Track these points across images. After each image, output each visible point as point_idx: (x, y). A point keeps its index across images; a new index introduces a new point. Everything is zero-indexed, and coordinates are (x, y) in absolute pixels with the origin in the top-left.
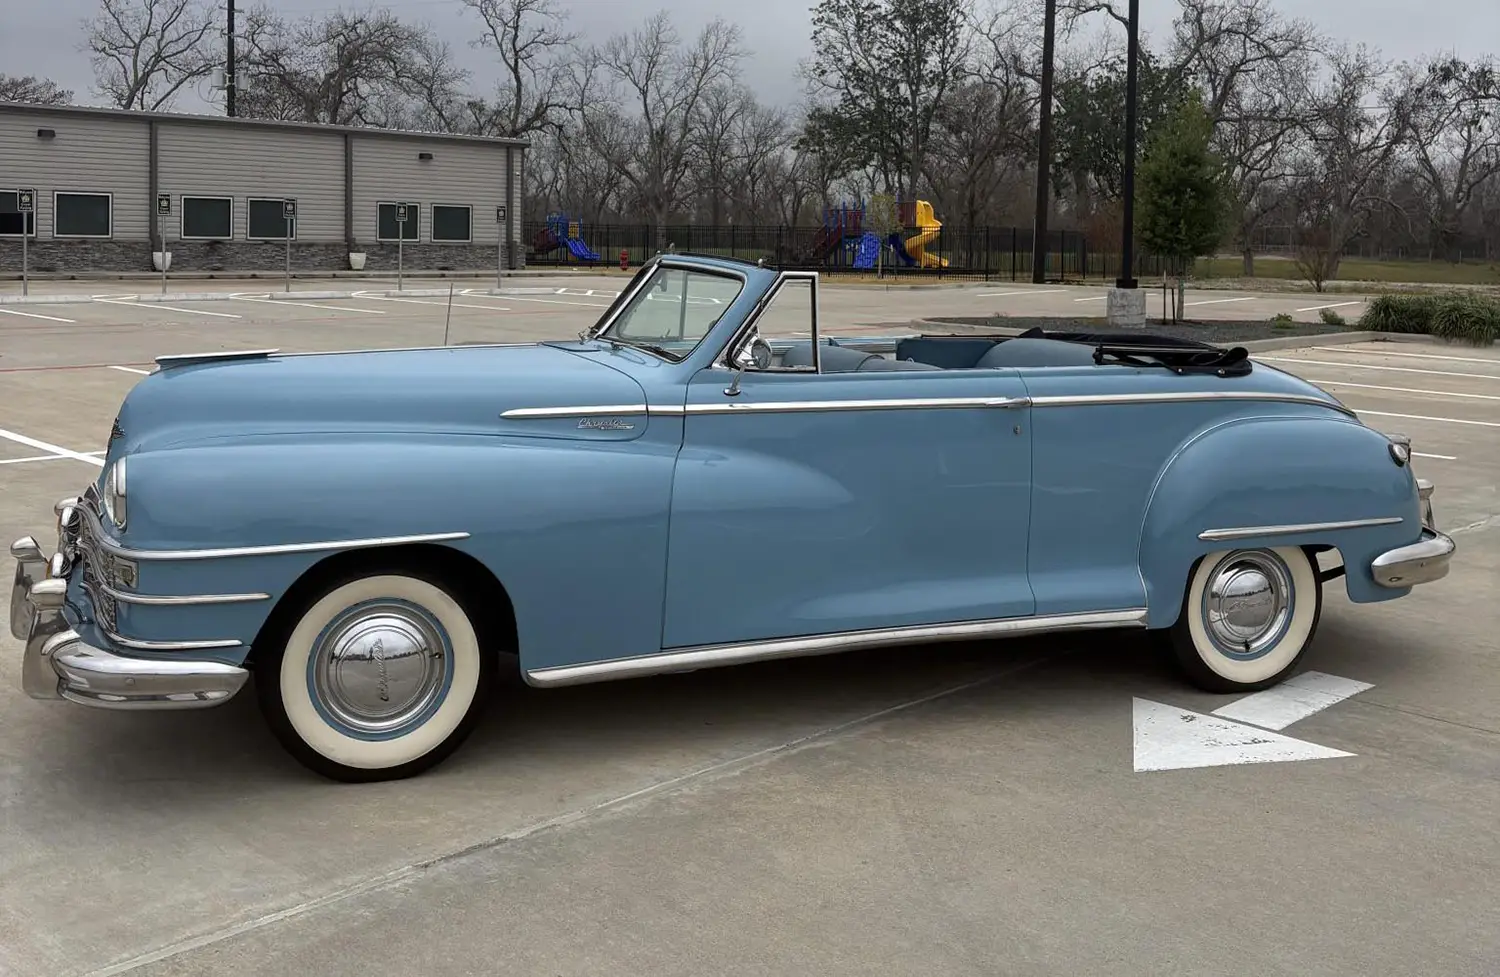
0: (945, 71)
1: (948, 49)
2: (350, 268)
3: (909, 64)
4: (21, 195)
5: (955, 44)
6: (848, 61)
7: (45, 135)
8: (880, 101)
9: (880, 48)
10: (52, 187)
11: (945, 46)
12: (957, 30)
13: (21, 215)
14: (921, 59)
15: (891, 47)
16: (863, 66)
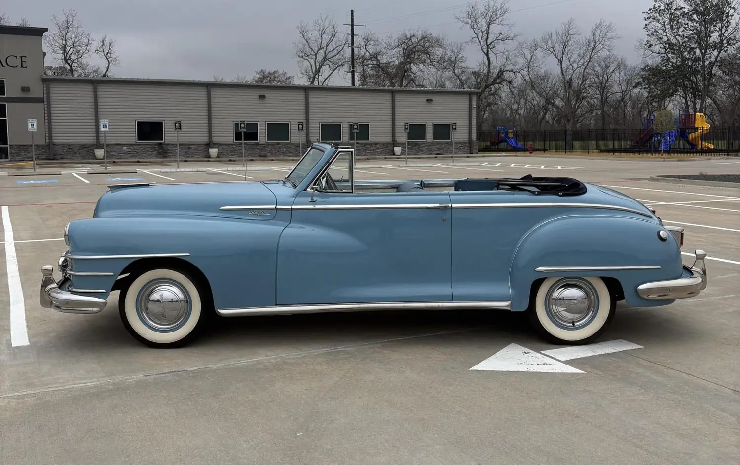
0: (722, 41)
1: (724, 30)
2: (394, 155)
3: (701, 38)
4: (241, 124)
5: (728, 26)
6: (665, 39)
7: (262, 97)
8: (684, 59)
9: (684, 31)
10: (265, 120)
11: (722, 28)
12: (730, 18)
13: (241, 132)
14: (708, 36)
15: (691, 30)
16: (674, 41)
